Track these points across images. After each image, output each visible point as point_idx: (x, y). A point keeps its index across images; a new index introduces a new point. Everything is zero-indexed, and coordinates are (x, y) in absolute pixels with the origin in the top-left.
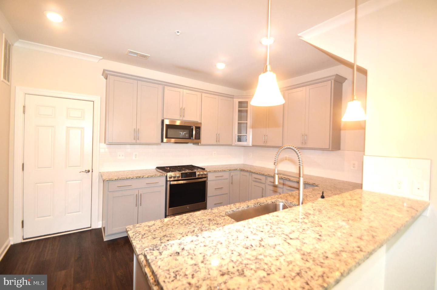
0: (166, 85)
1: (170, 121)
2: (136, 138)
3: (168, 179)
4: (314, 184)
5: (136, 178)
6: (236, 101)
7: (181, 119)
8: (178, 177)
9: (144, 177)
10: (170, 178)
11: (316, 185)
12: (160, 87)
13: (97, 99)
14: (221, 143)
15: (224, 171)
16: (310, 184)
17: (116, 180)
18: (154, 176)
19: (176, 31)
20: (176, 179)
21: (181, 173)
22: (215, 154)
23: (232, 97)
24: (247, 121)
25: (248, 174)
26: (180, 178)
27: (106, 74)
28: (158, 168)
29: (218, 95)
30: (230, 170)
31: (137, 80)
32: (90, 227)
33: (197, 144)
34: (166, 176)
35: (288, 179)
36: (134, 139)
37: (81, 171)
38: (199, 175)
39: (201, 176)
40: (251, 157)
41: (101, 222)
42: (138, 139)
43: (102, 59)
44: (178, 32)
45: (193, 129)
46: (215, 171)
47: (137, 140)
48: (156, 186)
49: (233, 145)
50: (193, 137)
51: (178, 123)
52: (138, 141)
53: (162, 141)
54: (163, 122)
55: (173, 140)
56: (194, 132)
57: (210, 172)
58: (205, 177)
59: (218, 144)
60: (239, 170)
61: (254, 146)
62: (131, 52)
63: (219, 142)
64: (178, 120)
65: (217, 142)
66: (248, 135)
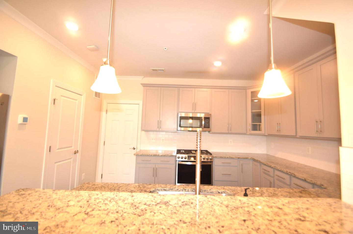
3: (177, 160)
4: (322, 185)
5: (154, 155)
6: (249, 91)
7: (194, 112)
8: (185, 158)
9: (159, 155)
11: (325, 187)
13: (141, 102)
14: (233, 132)
15: (232, 158)
16: (317, 184)
17: (141, 155)
18: (166, 156)
19: (164, 48)
21: (188, 156)
22: (231, 141)
23: (244, 89)
24: (261, 110)
25: (259, 164)
26: (187, 160)
27: (143, 86)
28: (177, 150)
29: (229, 89)
30: (239, 158)
31: (161, 87)
33: (208, 132)
34: (176, 157)
35: (293, 175)
36: (158, 128)
37: (130, 148)
39: (206, 160)
40: (273, 147)
43: (143, 78)
44: (165, 49)
45: (202, 119)
46: (221, 157)
47: (160, 129)
48: (168, 163)
49: (248, 134)
51: (191, 115)
54: (178, 115)
56: (203, 122)
57: (216, 157)
58: (210, 162)
59: (229, 132)
60: (250, 159)
61: (269, 135)
62: (153, 70)
63: (231, 130)
64: (190, 113)
65: (228, 130)
66: (263, 124)
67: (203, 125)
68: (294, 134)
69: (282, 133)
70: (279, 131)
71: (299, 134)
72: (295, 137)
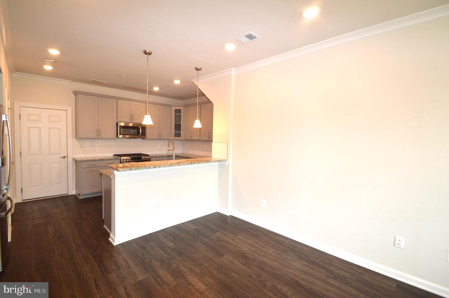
0: (119, 99)
1: (125, 124)
2: (99, 135)
3: (122, 161)
5: (100, 160)
6: (174, 109)
8: (129, 160)
9: (105, 159)
10: (123, 160)
12: (115, 101)
13: (69, 109)
14: (162, 138)
15: (163, 156)
17: (86, 161)
18: (112, 159)
20: (127, 161)
21: (131, 158)
22: (159, 146)
23: (170, 106)
24: (181, 122)
26: (130, 161)
27: (76, 93)
28: (114, 155)
29: (159, 105)
31: (98, 96)
32: (67, 194)
33: (144, 138)
34: (121, 159)
36: (97, 135)
37: (60, 157)
38: (144, 159)
39: (145, 160)
40: (186, 148)
41: (75, 191)
42: (100, 136)
43: (72, 82)
45: (140, 128)
46: (156, 157)
50: (140, 134)
51: (131, 125)
52: (100, 137)
53: (117, 137)
54: (117, 124)
55: (127, 136)
56: (141, 131)
57: (152, 157)
59: (159, 138)
61: (185, 140)
62: (94, 81)
63: (160, 137)
64: (131, 123)
65: (159, 137)
66: (182, 132)
67: (140, 133)
68: (199, 139)
69: (193, 138)
70: (191, 137)
71: (201, 139)
72: (199, 140)
